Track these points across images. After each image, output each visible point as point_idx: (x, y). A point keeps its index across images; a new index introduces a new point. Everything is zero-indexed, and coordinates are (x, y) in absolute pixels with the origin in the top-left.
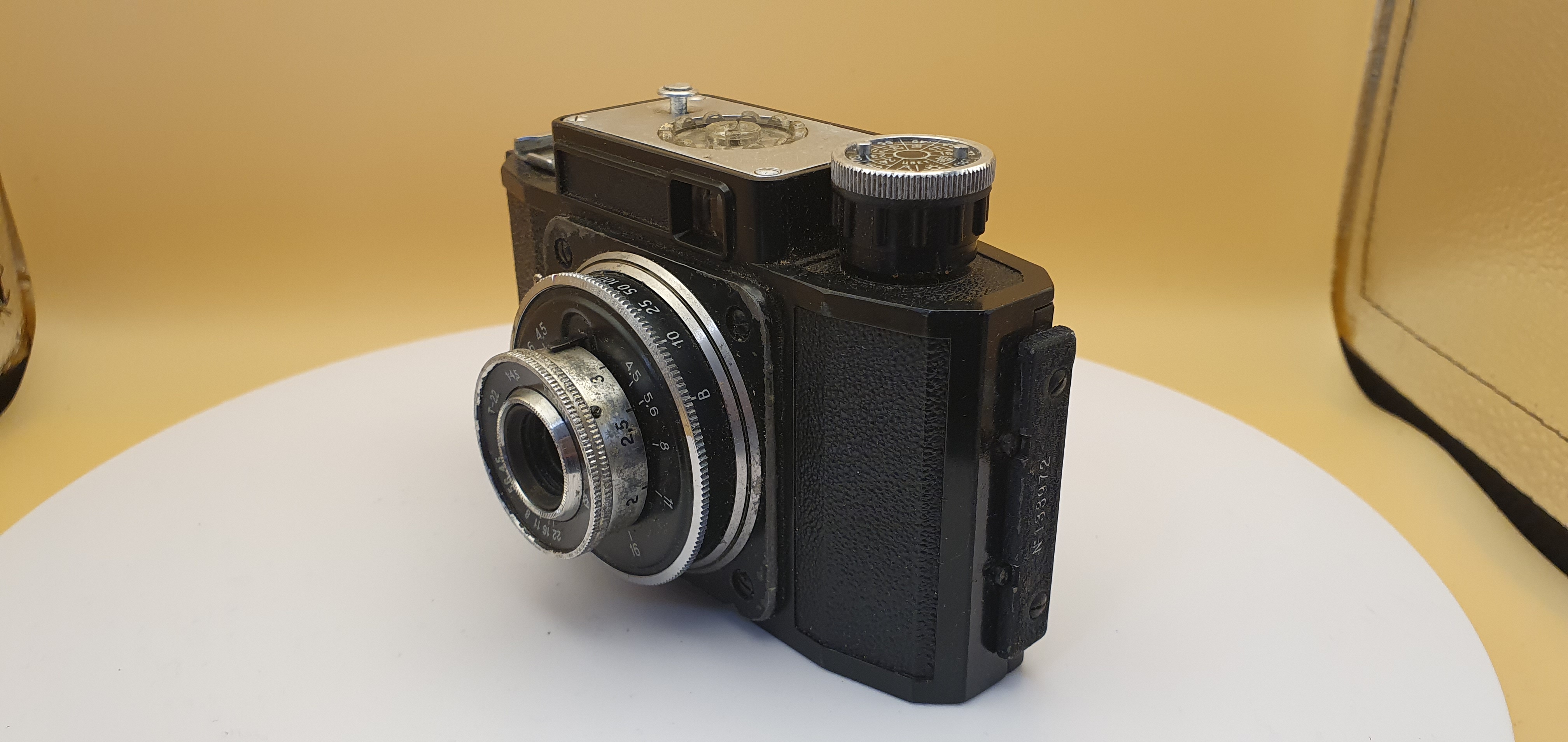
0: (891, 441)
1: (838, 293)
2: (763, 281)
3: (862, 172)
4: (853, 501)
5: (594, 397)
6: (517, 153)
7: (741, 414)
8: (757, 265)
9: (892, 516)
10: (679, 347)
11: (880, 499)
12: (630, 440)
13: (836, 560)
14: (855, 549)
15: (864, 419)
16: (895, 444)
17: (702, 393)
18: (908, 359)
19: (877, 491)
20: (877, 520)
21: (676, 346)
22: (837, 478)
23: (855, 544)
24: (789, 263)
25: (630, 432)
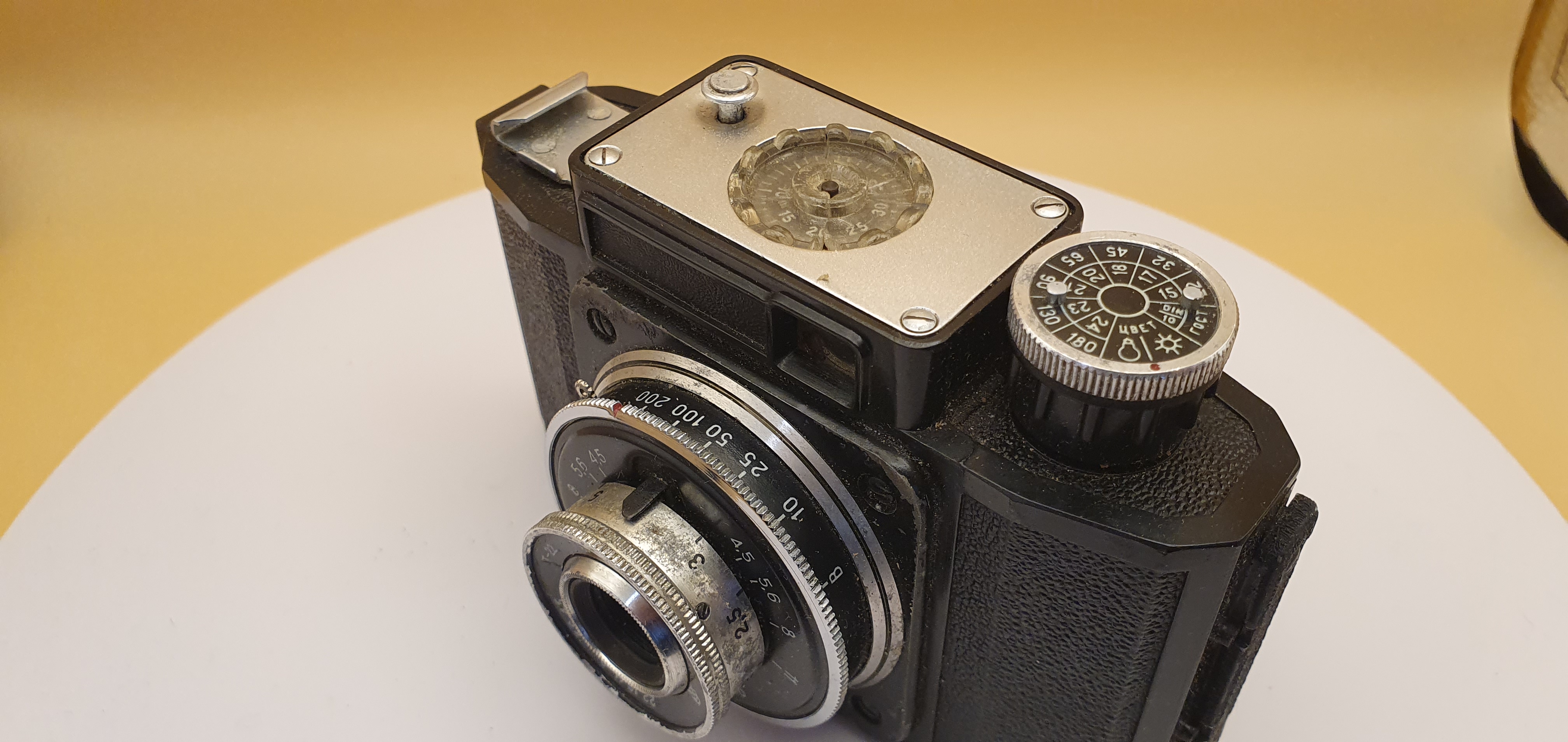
3: (1077, 365)
4: (1026, 682)
5: (697, 590)
7: (880, 585)
8: (905, 432)
10: (800, 521)
11: (1063, 688)
12: (745, 628)
16: (1093, 649)
17: (834, 573)
19: (1060, 681)
20: (1057, 703)
21: (796, 519)
24: (946, 424)
25: (743, 620)
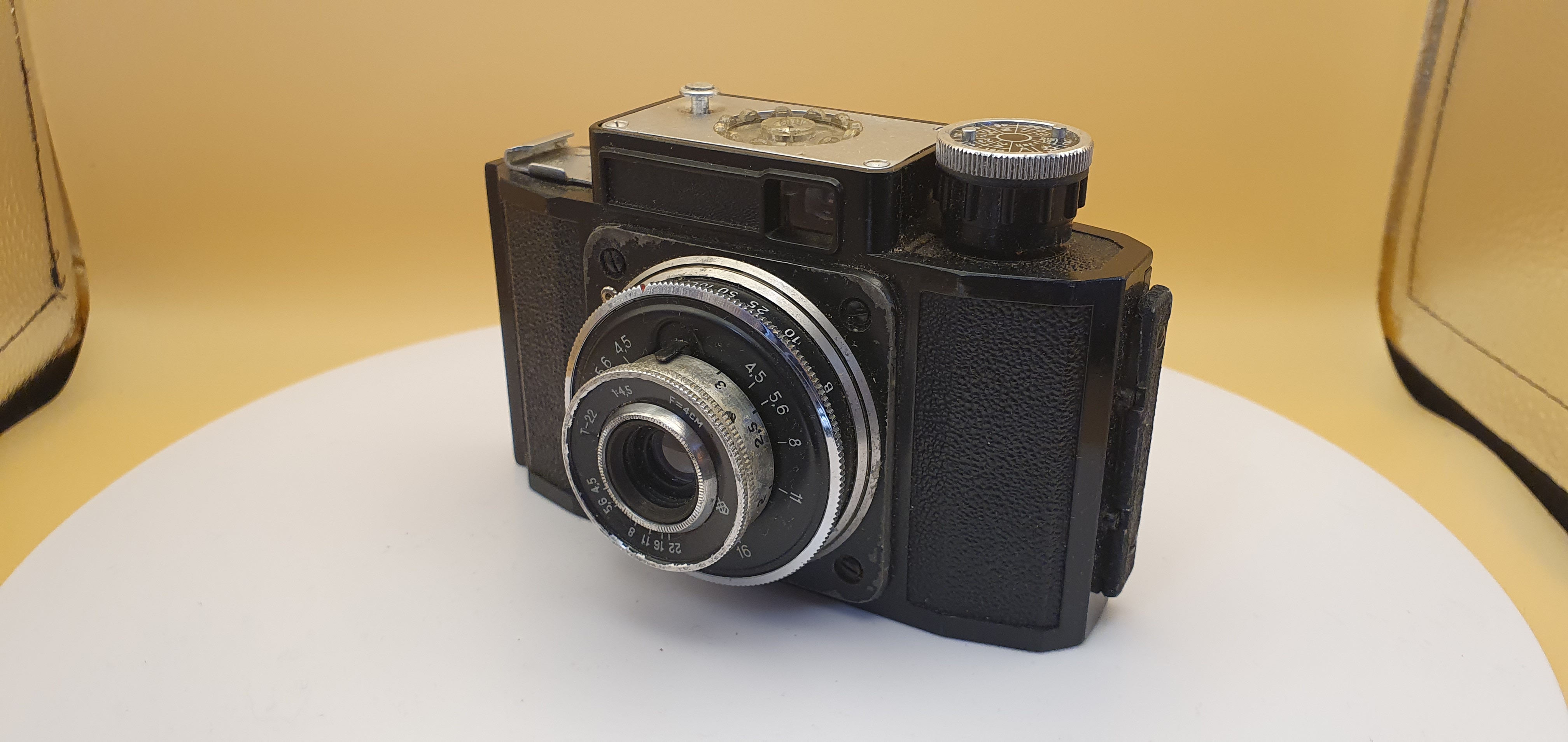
0: (1027, 409)
1: (976, 274)
2: (881, 271)
3: (993, 157)
4: (981, 471)
6: (508, 163)
7: (862, 402)
8: (874, 255)
9: (1024, 480)
10: (798, 344)
11: (1011, 466)
12: (761, 441)
13: (960, 530)
14: (982, 516)
15: (997, 391)
16: (1031, 412)
17: (827, 386)
18: (1049, 329)
19: (1008, 458)
20: (1007, 485)
21: (796, 342)
22: (963, 452)
23: (981, 512)
25: (759, 433)
